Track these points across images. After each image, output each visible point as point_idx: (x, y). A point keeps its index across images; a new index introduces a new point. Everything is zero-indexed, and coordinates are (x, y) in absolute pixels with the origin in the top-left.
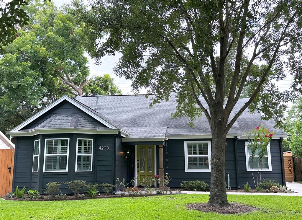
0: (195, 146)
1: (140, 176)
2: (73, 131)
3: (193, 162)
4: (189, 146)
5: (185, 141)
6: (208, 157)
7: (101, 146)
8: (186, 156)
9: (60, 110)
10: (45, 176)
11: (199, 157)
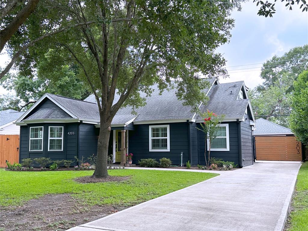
0: (157, 130)
1: (117, 155)
2: (44, 121)
3: (156, 144)
4: (153, 130)
5: (149, 126)
6: (167, 139)
7: (69, 131)
8: (151, 138)
9: (45, 105)
10: (30, 154)
11: (162, 139)
